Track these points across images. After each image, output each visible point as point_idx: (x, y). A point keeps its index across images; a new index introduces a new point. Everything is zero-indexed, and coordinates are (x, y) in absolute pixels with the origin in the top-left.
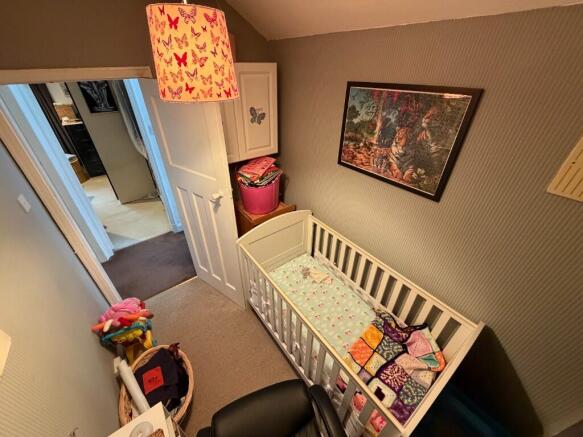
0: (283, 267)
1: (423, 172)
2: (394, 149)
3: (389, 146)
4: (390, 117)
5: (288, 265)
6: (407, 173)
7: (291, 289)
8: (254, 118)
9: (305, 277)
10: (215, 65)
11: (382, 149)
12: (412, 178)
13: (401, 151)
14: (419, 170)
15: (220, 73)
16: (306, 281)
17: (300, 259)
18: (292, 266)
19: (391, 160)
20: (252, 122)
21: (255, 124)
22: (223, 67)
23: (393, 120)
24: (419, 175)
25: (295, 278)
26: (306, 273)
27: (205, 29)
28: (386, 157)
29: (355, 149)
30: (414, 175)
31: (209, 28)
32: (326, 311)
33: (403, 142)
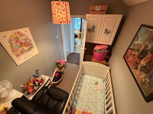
0: (93, 77)
1: (148, 81)
2: (142, 62)
3: (141, 59)
4: (149, 45)
5: (95, 78)
6: (142, 76)
7: (89, 83)
8: (106, 33)
9: (95, 84)
10: (58, 15)
11: (138, 59)
12: (142, 80)
13: (144, 65)
14: (147, 79)
15: (59, 17)
16: (94, 85)
17: (99, 79)
18: (95, 79)
19: (138, 66)
20: (105, 33)
21: (106, 34)
22: (60, 16)
23: (149, 48)
24: (145, 81)
25: (93, 82)
26: (97, 83)
27: (56, 7)
28: (138, 64)
29: (130, 54)
30: (143, 80)
31: (57, 6)
32: (90, 96)
33: (148, 61)
